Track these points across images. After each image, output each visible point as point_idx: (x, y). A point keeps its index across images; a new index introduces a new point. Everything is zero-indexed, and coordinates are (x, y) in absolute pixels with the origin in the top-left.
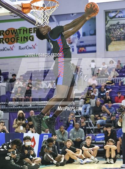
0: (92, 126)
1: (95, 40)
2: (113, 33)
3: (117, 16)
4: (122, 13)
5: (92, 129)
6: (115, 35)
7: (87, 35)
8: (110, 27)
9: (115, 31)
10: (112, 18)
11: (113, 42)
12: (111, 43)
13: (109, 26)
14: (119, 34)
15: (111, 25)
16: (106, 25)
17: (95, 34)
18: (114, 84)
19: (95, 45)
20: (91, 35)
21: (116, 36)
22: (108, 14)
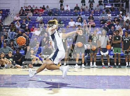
0: (16, 46)
5: (16, 48)
18: (30, 20)
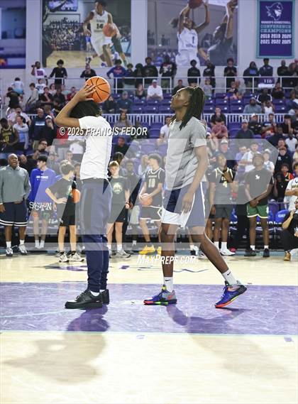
1: (25, 47)
2: (55, 36)
3: (63, 8)
4: (72, 3)
6: (58, 40)
7: (11, 38)
8: (50, 25)
9: (58, 33)
10: (54, 10)
11: (55, 53)
12: (52, 54)
13: (48, 24)
14: (65, 38)
15: (53, 23)
16: (44, 21)
17: (24, 36)
19: (23, 56)
20: (17, 37)
21: (61, 42)
22: (48, 3)
